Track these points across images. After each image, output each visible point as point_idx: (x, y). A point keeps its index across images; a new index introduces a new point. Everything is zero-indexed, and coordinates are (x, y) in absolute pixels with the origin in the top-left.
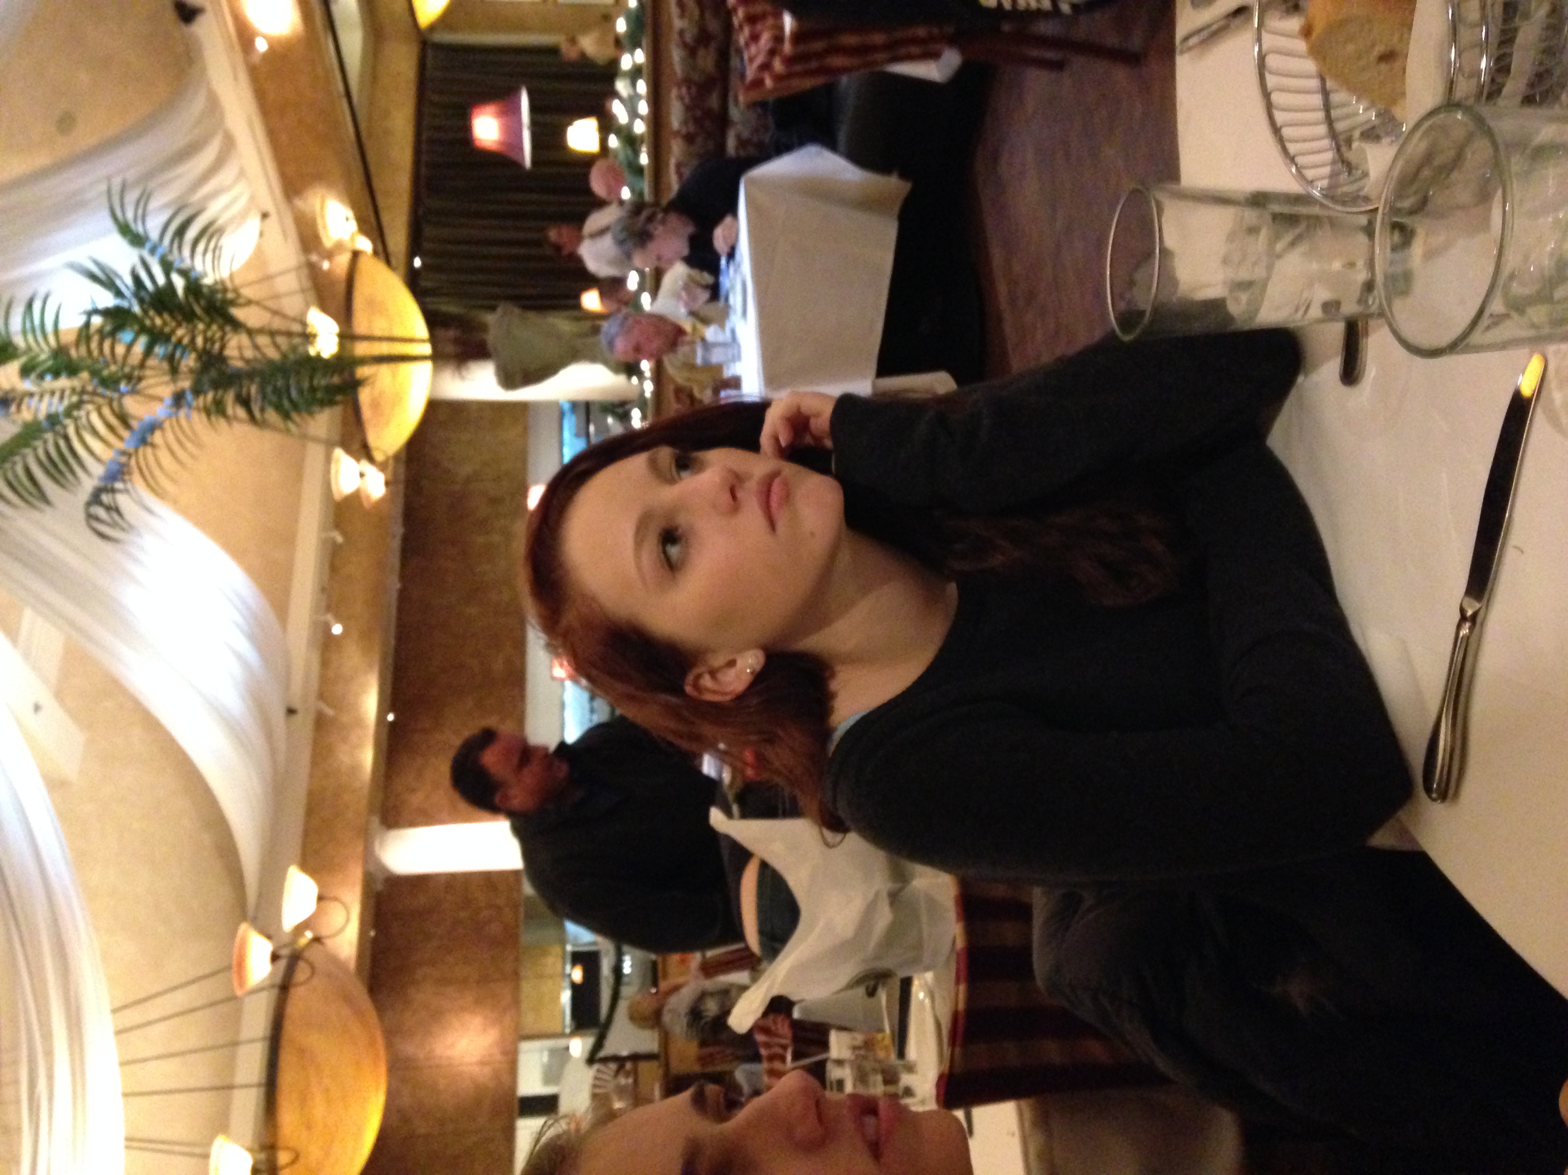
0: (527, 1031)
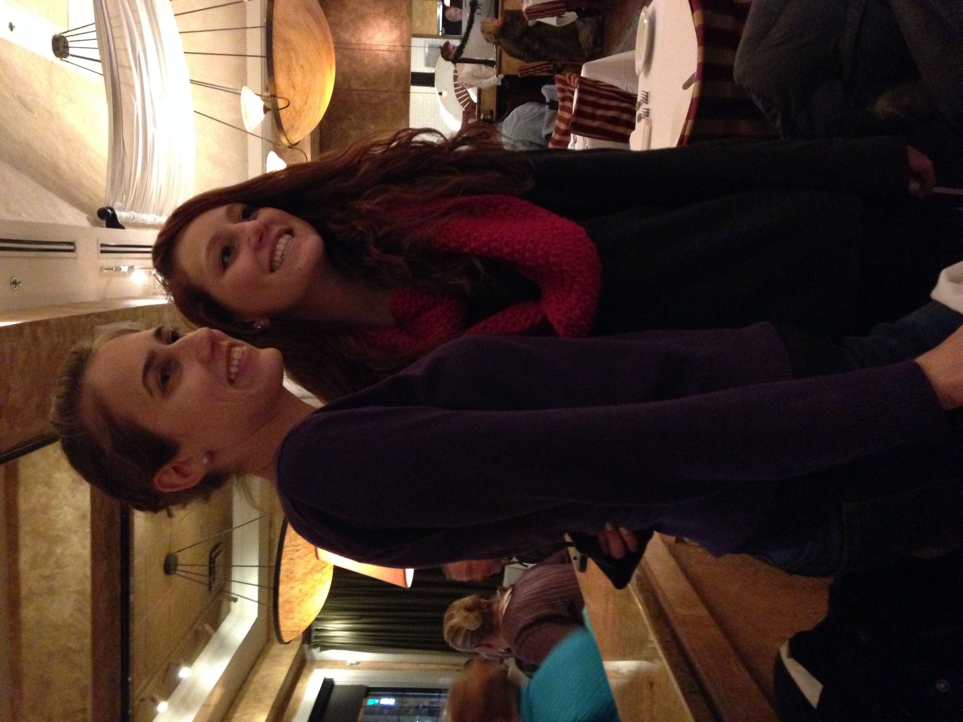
0: (416, 32)
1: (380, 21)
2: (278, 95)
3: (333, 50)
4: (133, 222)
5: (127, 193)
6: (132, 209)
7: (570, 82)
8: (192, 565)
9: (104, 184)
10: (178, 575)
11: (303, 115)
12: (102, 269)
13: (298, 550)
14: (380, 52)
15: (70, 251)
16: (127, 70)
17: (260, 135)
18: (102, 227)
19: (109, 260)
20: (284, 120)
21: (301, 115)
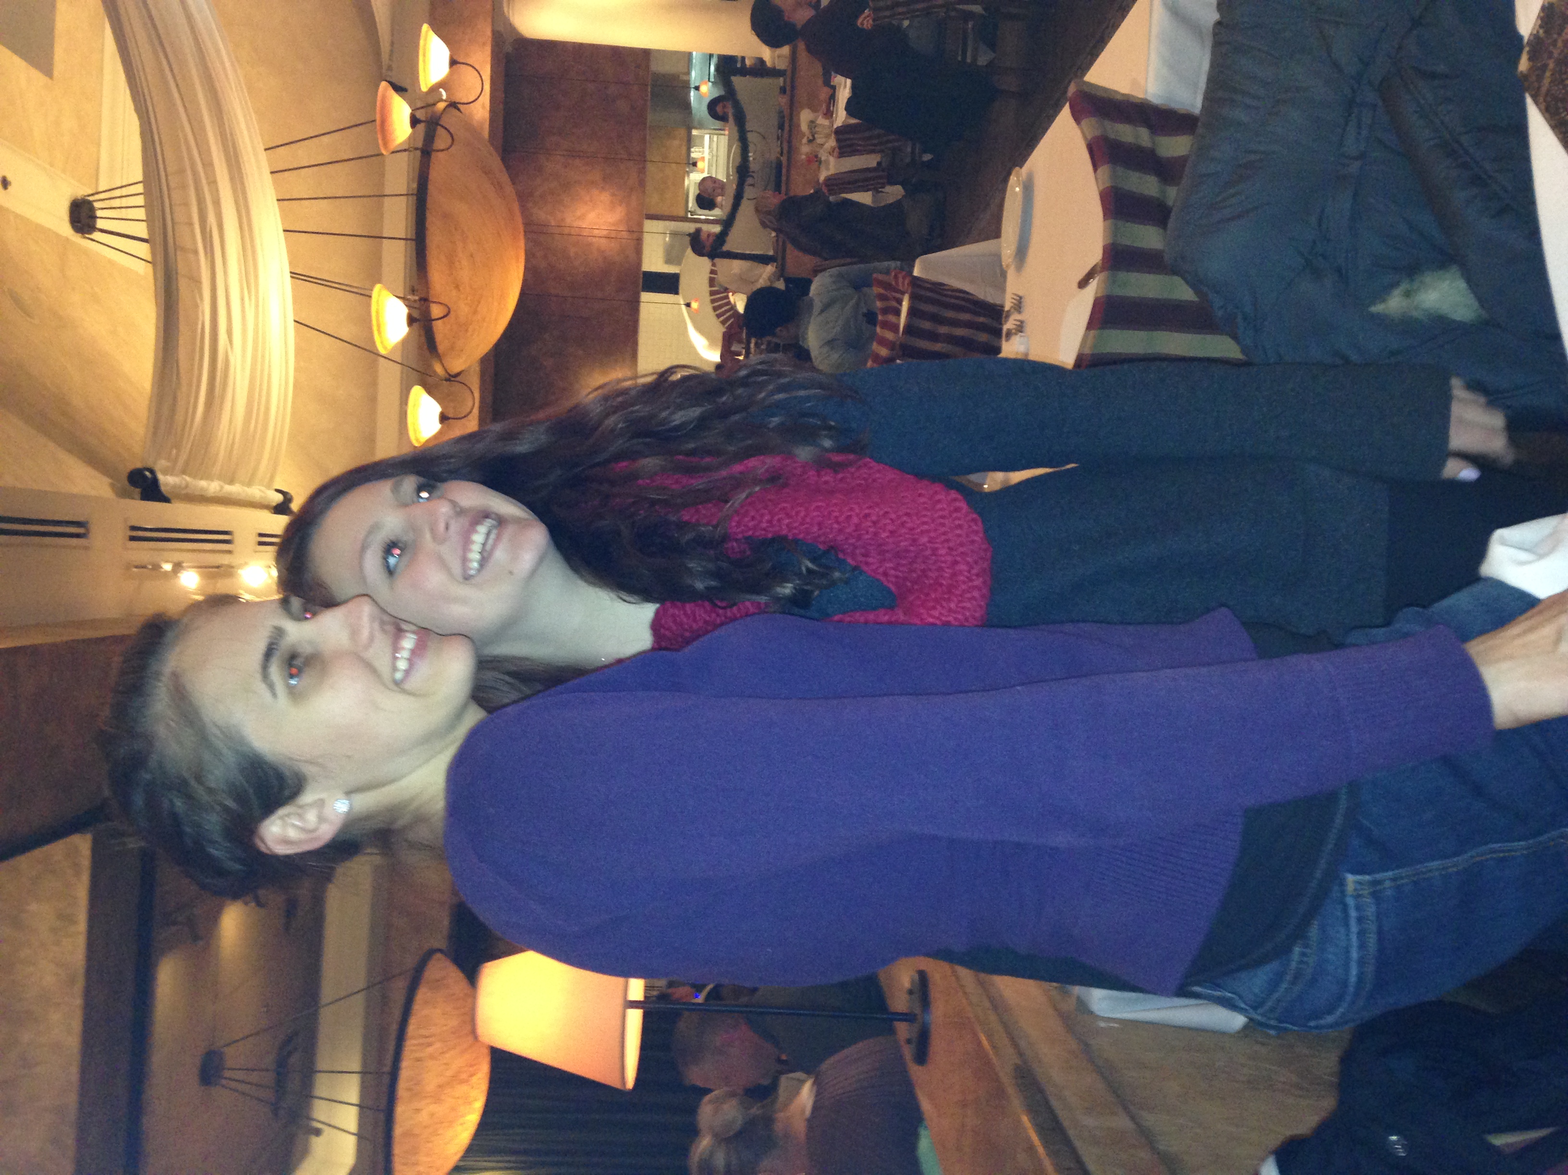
1: (595, 192)
2: (431, 299)
3: (522, 233)
4: (184, 492)
5: (178, 446)
6: (184, 472)
7: (897, 283)
8: (247, 1069)
9: (141, 431)
10: (223, 1086)
11: (470, 330)
12: (128, 566)
13: (430, 1045)
14: (594, 240)
15: (78, 536)
16: (191, 256)
17: (399, 360)
18: (133, 498)
19: (142, 552)
20: (439, 337)
21: (467, 331)
